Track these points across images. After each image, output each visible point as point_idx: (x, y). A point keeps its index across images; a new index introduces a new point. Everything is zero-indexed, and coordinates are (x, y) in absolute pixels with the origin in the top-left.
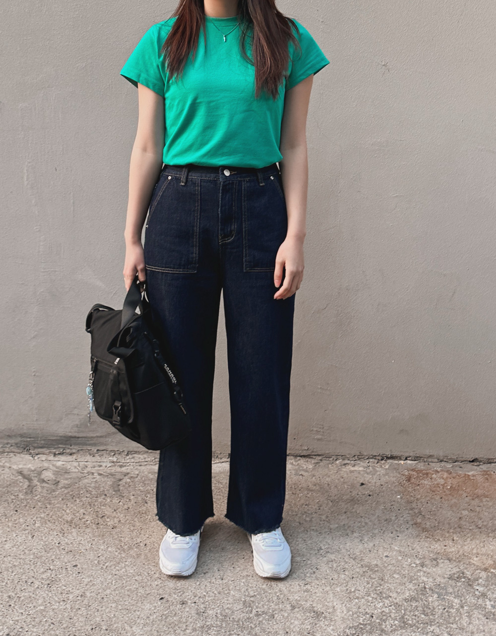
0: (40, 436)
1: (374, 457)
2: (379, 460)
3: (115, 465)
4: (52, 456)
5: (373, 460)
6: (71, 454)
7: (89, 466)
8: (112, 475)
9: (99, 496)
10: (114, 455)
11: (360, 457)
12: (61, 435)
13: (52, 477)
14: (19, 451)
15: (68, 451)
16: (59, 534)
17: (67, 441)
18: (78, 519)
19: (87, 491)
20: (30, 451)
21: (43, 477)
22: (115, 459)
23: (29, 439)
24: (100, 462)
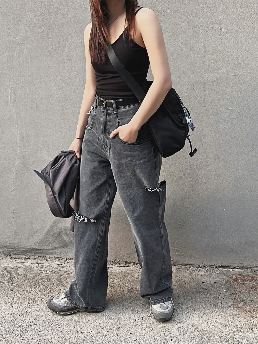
0: (17, 248)
1: (211, 266)
2: (213, 268)
3: (59, 266)
4: (24, 260)
5: (210, 268)
6: (34, 259)
7: (44, 267)
8: (57, 272)
9: (49, 284)
10: (59, 260)
11: (203, 266)
12: (28, 247)
13: (23, 272)
14: (4, 256)
15: (32, 257)
16: (27, 306)
17: (32, 251)
18: (38, 297)
19: (43, 282)
20: (11, 257)
21: (18, 272)
22: (59, 263)
23: (10, 250)
24: (50, 264)
